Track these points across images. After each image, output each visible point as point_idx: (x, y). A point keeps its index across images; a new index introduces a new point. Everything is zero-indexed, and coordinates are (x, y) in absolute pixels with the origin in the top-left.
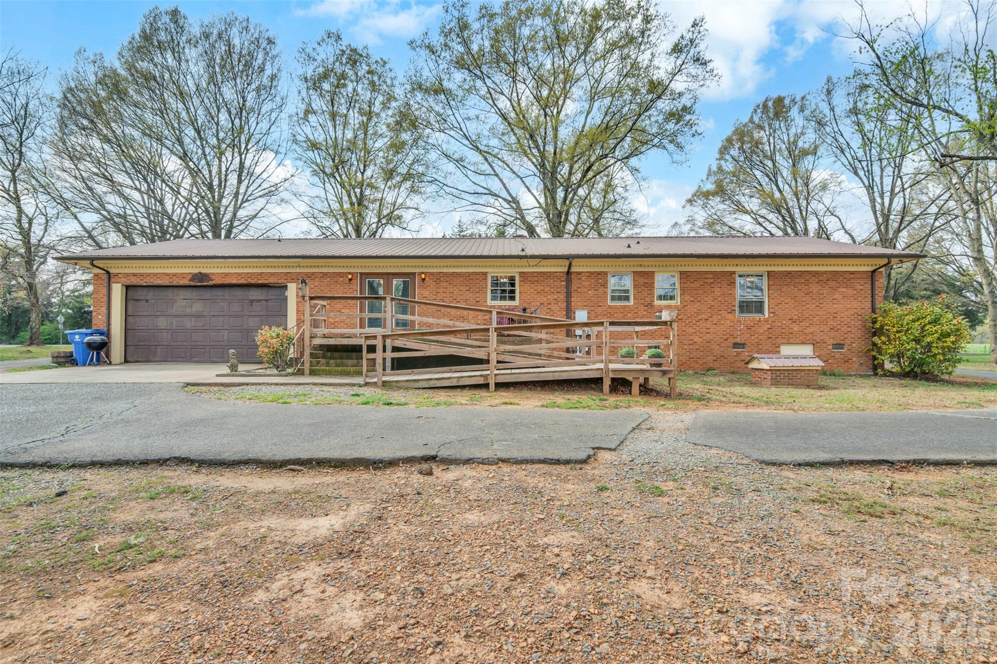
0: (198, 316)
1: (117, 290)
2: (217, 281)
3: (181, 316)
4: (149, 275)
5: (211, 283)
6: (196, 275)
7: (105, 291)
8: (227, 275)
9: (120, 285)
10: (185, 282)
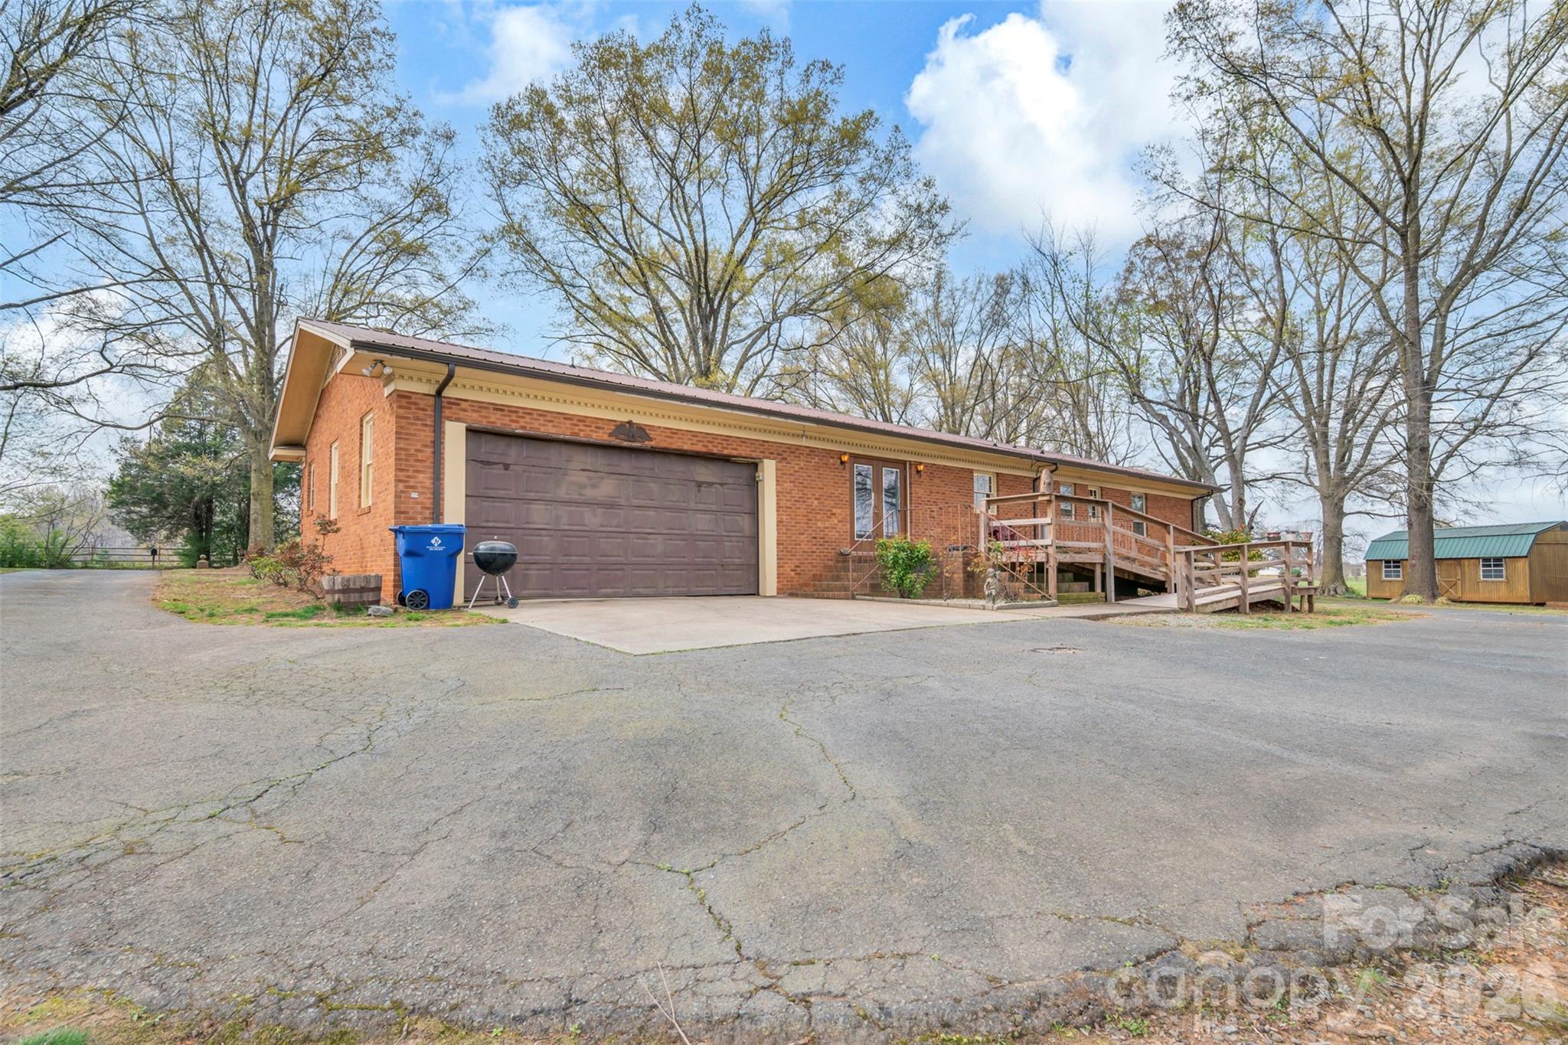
0: (611, 505)
1: (455, 435)
2: (658, 442)
3: (578, 503)
4: (529, 412)
5: (648, 444)
6: (622, 425)
7: (427, 435)
8: (675, 432)
9: (465, 425)
10: (601, 437)
